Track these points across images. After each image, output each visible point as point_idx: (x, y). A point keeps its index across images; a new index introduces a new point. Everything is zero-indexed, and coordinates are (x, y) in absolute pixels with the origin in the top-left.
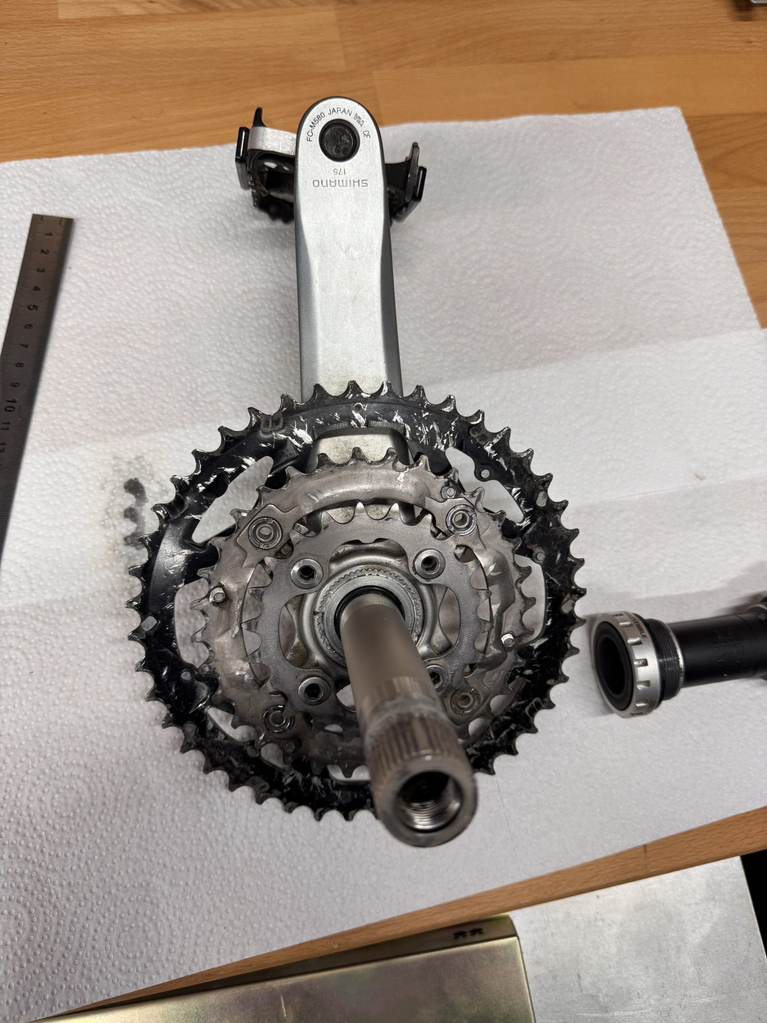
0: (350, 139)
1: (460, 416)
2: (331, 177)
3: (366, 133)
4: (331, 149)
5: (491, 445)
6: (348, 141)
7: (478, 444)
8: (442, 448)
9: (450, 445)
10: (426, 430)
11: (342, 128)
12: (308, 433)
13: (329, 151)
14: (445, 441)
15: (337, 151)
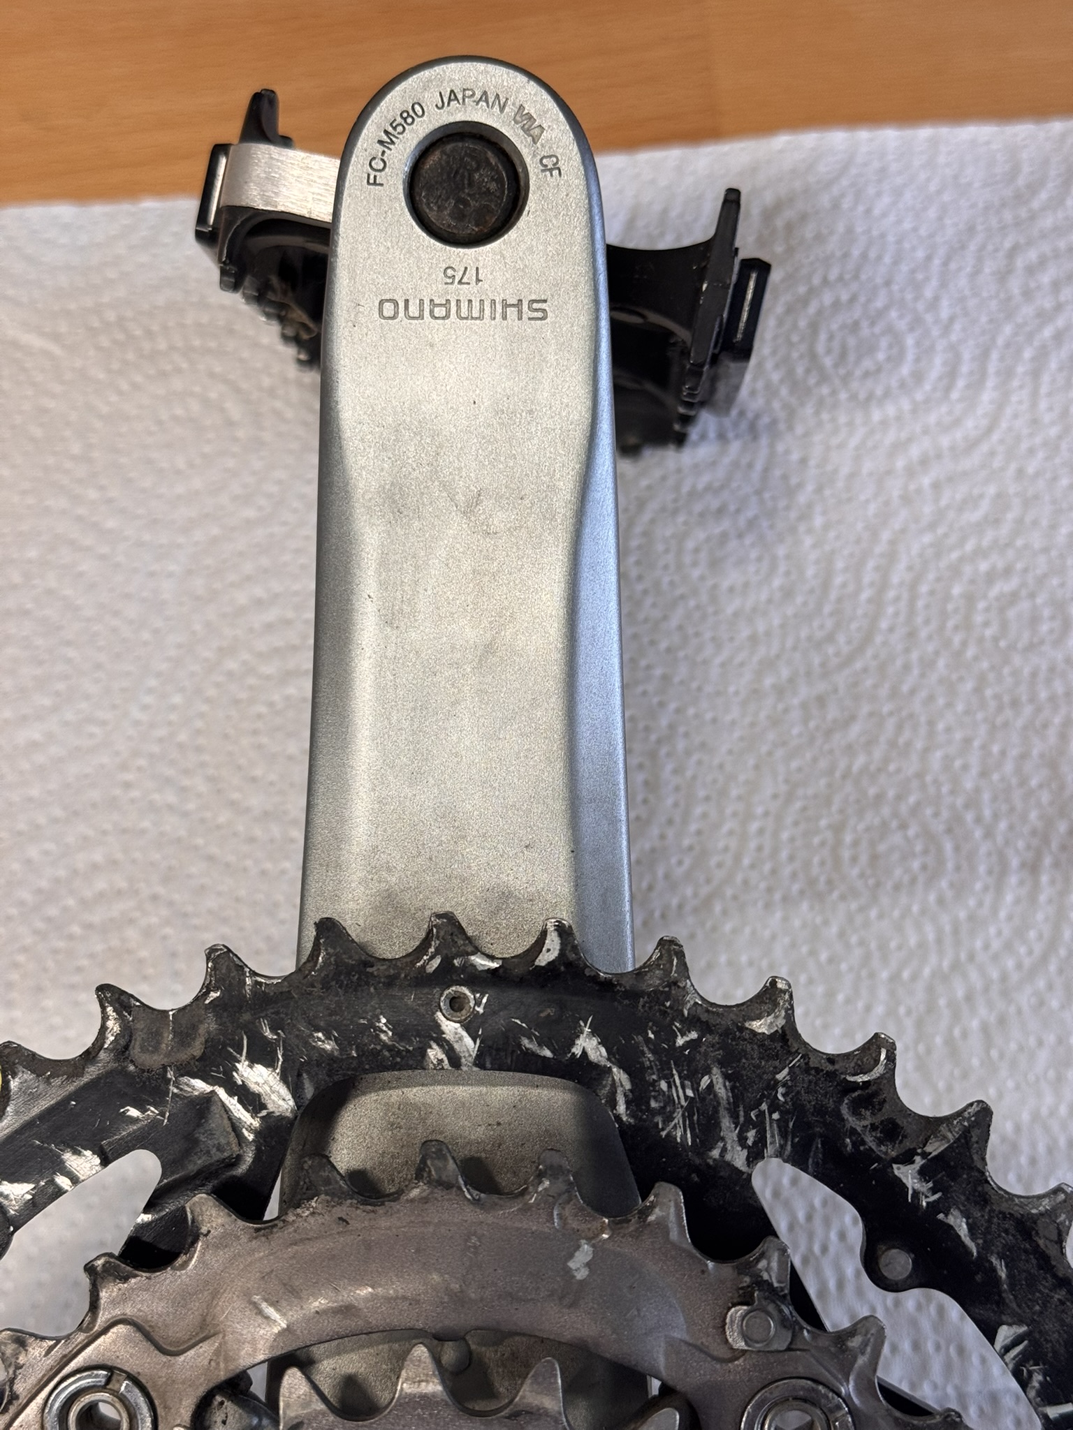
0: (499, 181)
1: (808, 1052)
2: (434, 289)
3: (549, 163)
4: (441, 209)
5: (919, 1162)
6: (493, 186)
7: (870, 1156)
8: (738, 1158)
9: (770, 1150)
10: (683, 1093)
11: (479, 147)
12: (284, 1078)
13: (432, 215)
14: (751, 1135)
15: (460, 216)
